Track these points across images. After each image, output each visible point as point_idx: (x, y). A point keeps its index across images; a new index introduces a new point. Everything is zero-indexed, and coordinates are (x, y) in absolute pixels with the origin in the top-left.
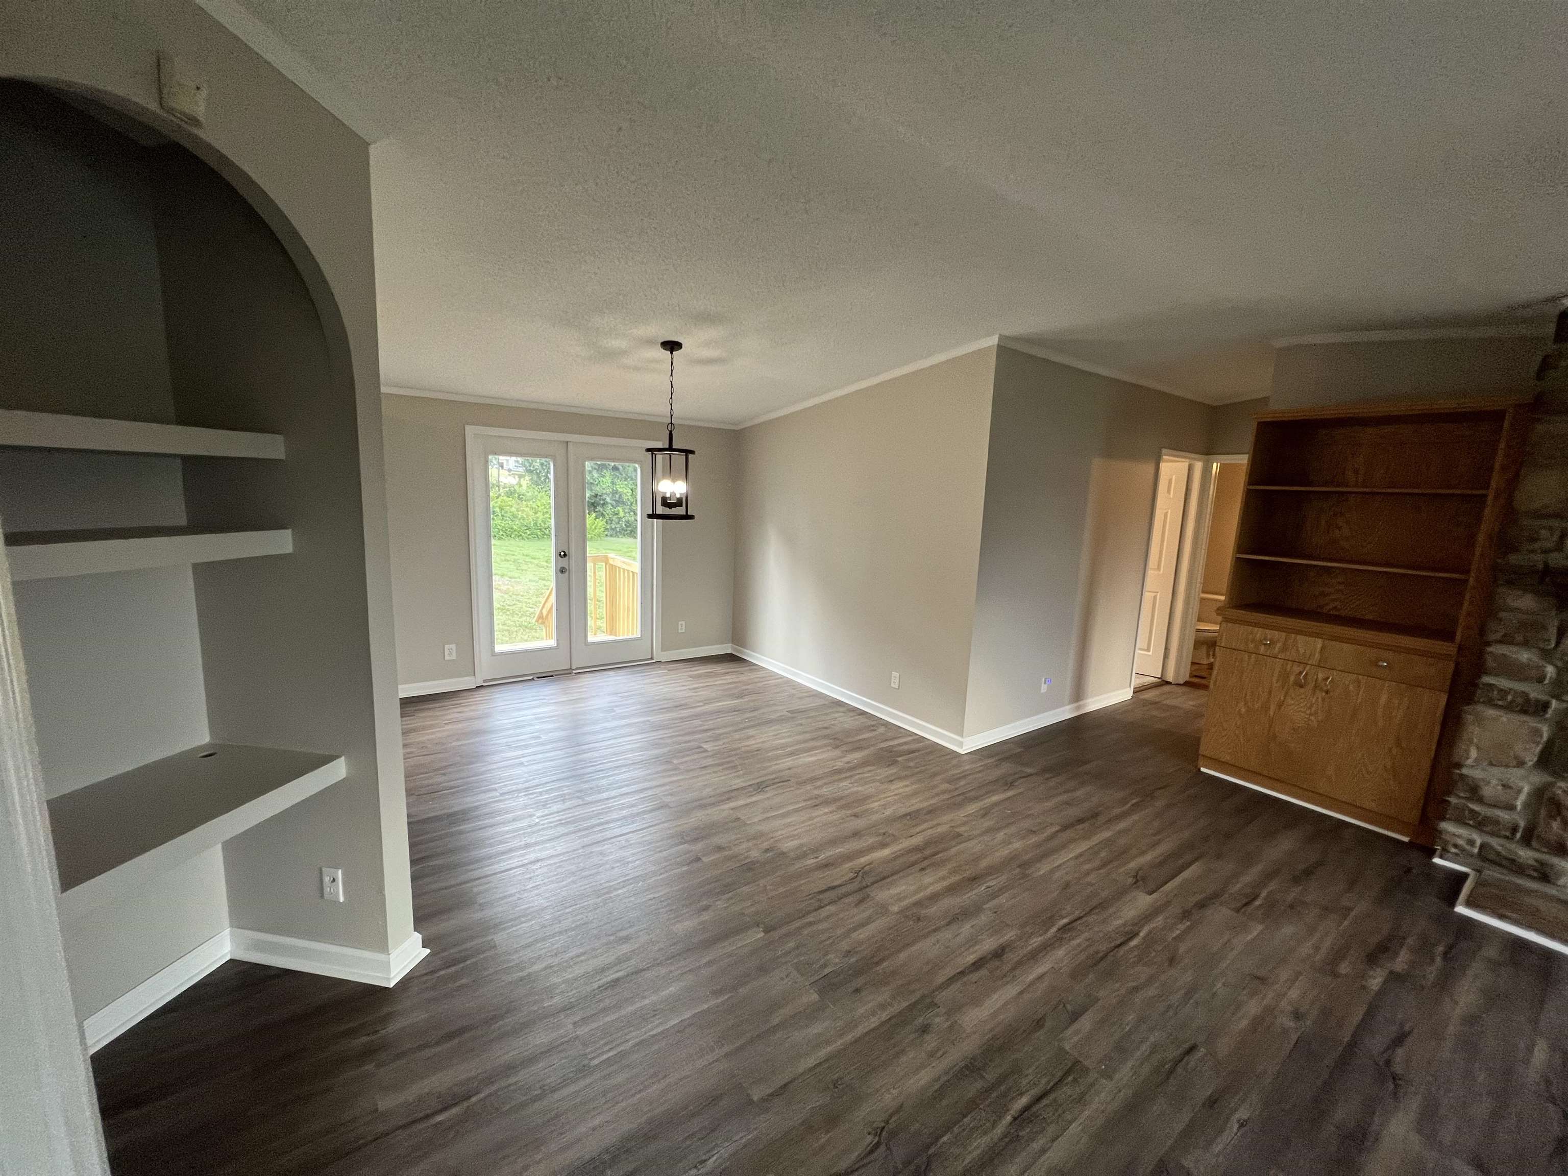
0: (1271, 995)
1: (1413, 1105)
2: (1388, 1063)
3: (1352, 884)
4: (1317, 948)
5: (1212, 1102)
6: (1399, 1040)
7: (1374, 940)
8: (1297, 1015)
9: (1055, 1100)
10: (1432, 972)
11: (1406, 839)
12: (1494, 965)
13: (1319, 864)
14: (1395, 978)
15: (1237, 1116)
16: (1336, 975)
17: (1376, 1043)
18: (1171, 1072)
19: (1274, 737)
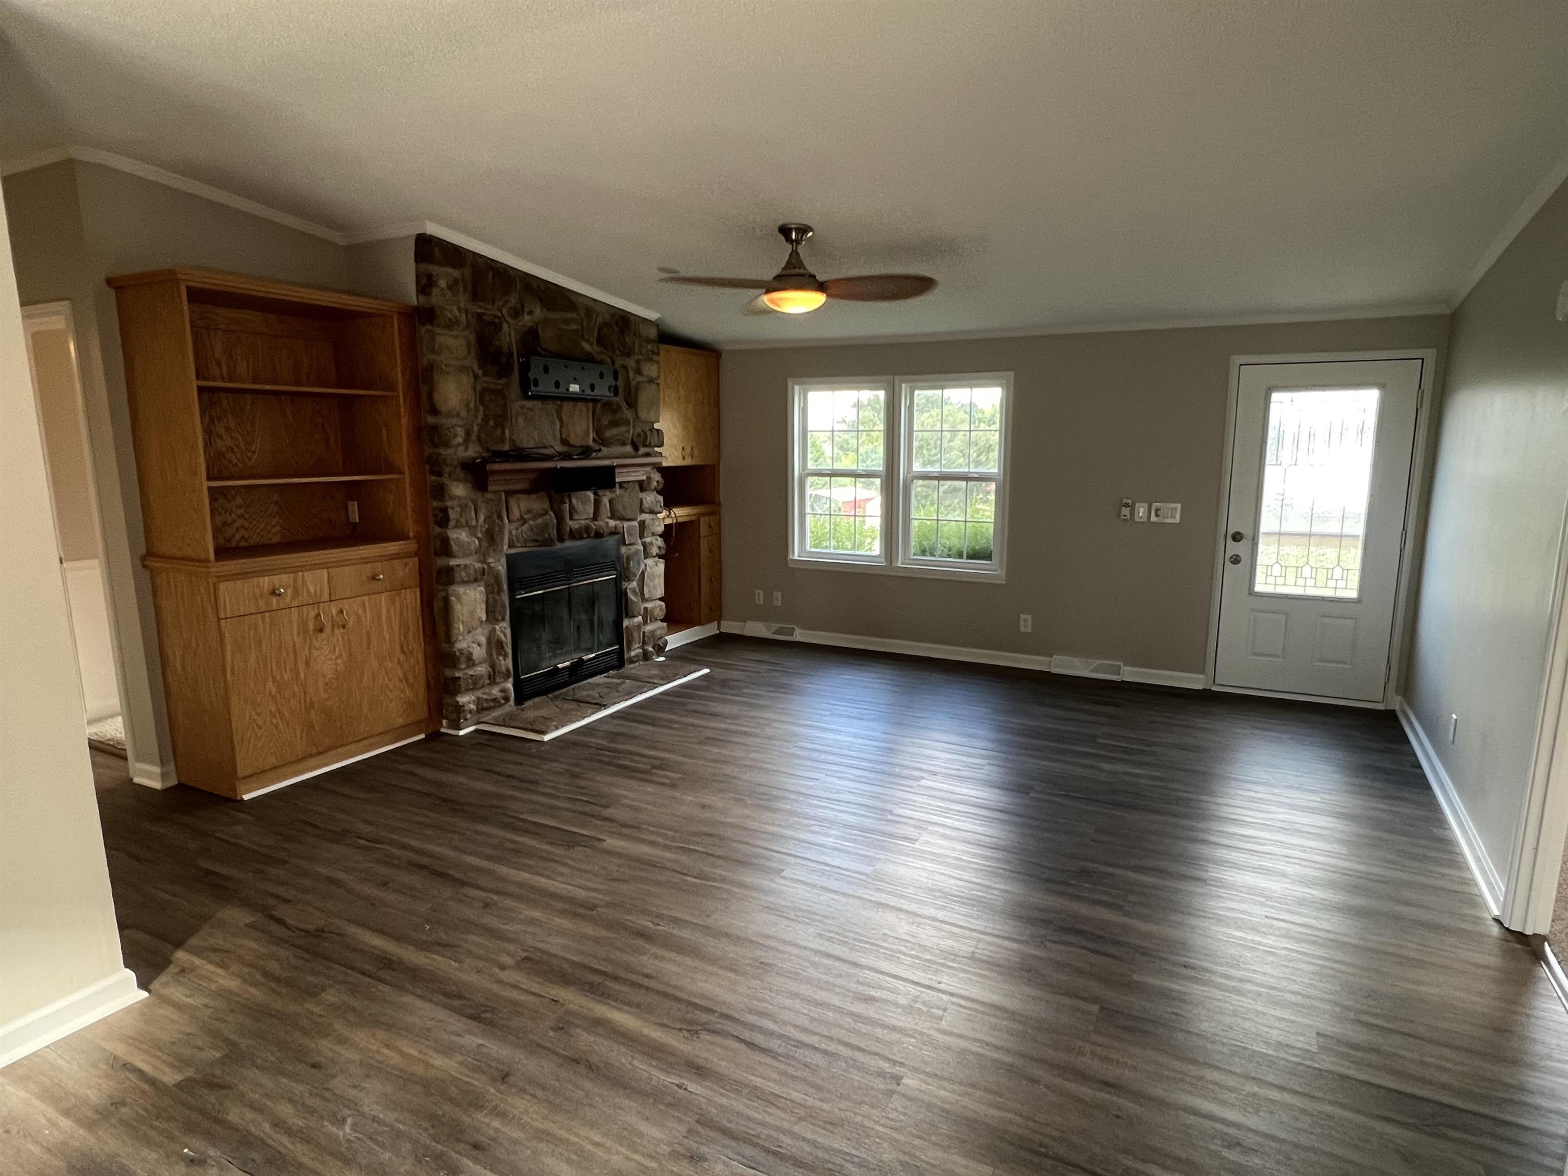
11: (423, 736)
19: (312, 703)
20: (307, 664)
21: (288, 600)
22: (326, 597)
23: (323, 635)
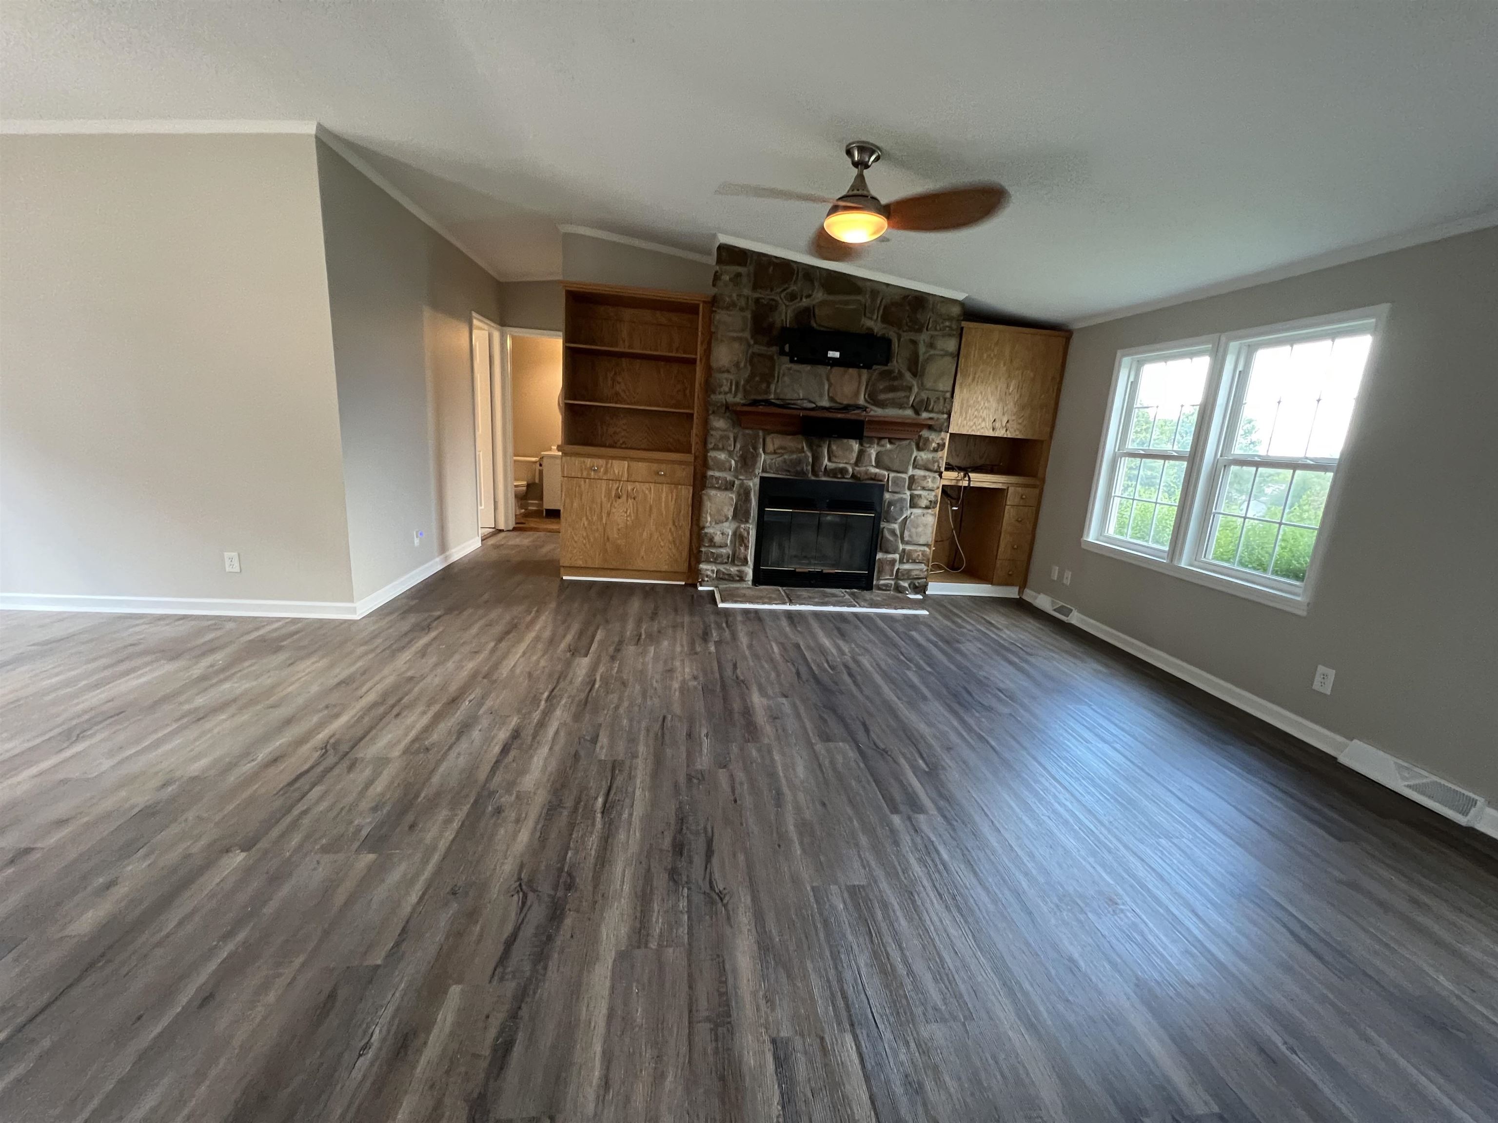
0: (679, 675)
1: (754, 689)
2: (737, 678)
3: (676, 610)
4: (682, 646)
5: (689, 735)
6: (735, 666)
7: (700, 632)
8: (695, 678)
9: (617, 787)
10: (727, 634)
11: (683, 583)
12: (744, 623)
13: (656, 608)
14: (718, 644)
15: (702, 735)
16: (696, 653)
17: (729, 672)
18: (663, 734)
19: (608, 539)
20: (609, 514)
21: (601, 474)
22: (625, 479)
23: (620, 501)
